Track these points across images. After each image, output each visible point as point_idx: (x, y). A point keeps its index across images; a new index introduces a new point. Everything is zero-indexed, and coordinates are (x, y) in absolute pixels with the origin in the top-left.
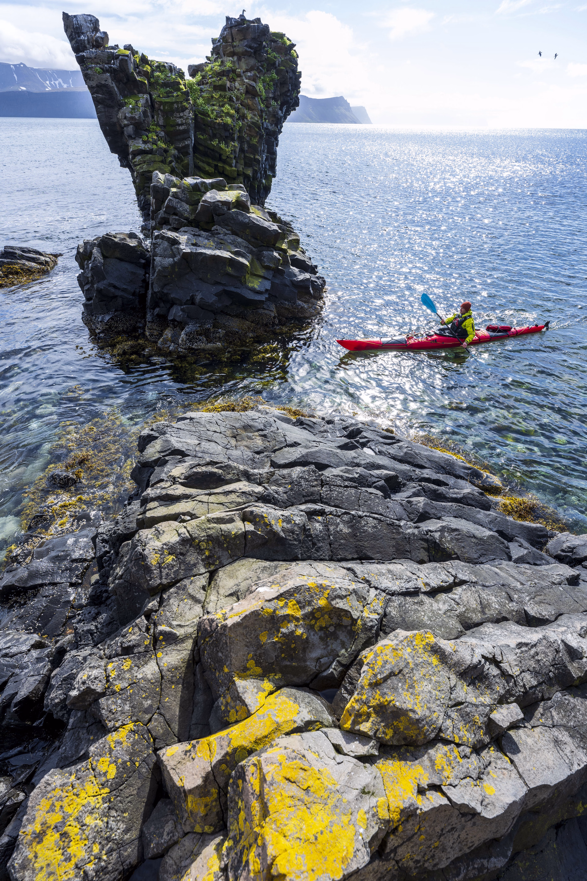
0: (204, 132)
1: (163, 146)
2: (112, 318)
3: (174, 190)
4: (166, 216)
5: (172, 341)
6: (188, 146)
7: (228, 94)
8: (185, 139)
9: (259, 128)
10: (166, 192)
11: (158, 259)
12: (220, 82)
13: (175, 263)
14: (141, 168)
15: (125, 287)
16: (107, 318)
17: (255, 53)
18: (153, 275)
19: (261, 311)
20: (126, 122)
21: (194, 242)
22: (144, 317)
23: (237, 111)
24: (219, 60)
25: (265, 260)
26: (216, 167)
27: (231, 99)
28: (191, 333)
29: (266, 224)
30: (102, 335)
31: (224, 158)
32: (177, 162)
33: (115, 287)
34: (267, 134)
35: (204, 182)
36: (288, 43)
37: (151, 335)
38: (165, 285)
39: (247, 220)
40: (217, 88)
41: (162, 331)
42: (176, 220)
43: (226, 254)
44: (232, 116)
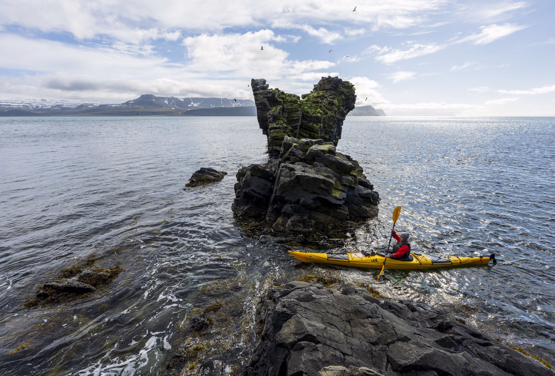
0: (306, 120)
1: (285, 125)
2: (248, 209)
3: (295, 144)
4: (289, 156)
5: (282, 225)
6: (298, 125)
7: (320, 104)
8: (297, 123)
9: (334, 118)
10: (291, 145)
11: (282, 178)
12: (316, 100)
13: (291, 180)
14: (273, 135)
15: (259, 191)
16: (246, 208)
17: (334, 89)
18: (277, 186)
19: (339, 210)
20: (270, 116)
21: (303, 170)
22: (267, 209)
23: (324, 111)
24: (317, 92)
25: (344, 181)
26: (310, 134)
27: (321, 107)
28: (294, 221)
29: (345, 162)
30: (241, 217)
31: (315, 130)
32: (291, 132)
33: (254, 191)
34: (338, 120)
35: (312, 141)
36: (351, 85)
37: (269, 220)
38: (284, 192)
39: (334, 160)
40: (314, 102)
41: (276, 218)
42: (294, 158)
43: (322, 177)
44: (321, 113)
